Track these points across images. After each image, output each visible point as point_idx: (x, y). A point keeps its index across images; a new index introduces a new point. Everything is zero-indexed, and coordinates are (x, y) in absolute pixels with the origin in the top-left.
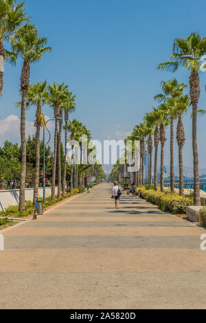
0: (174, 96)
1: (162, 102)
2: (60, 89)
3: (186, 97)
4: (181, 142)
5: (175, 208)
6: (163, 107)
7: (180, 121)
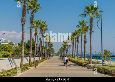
0: (83, 26)
1: (79, 28)
2: (43, 23)
3: (88, 27)
4: (85, 42)
5: (83, 64)
6: (80, 30)
7: (85, 35)
